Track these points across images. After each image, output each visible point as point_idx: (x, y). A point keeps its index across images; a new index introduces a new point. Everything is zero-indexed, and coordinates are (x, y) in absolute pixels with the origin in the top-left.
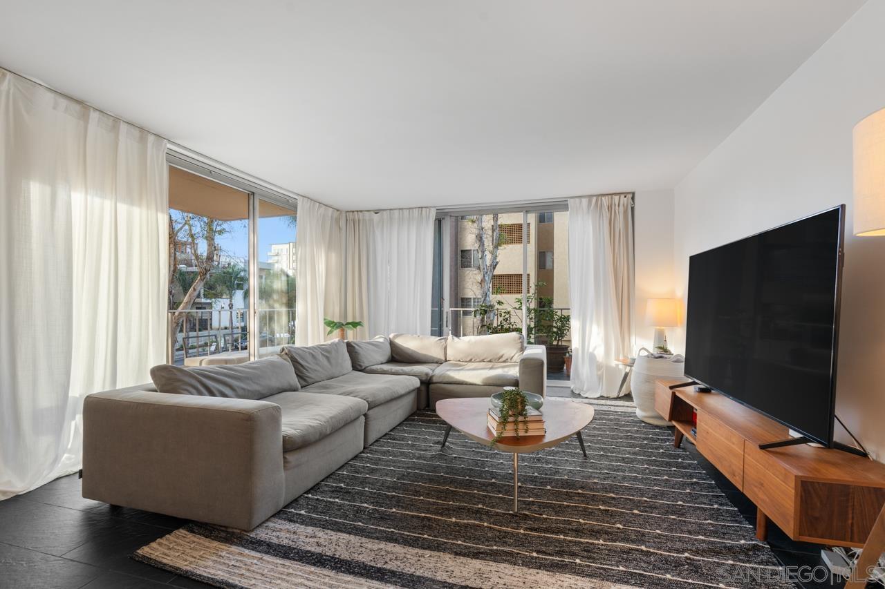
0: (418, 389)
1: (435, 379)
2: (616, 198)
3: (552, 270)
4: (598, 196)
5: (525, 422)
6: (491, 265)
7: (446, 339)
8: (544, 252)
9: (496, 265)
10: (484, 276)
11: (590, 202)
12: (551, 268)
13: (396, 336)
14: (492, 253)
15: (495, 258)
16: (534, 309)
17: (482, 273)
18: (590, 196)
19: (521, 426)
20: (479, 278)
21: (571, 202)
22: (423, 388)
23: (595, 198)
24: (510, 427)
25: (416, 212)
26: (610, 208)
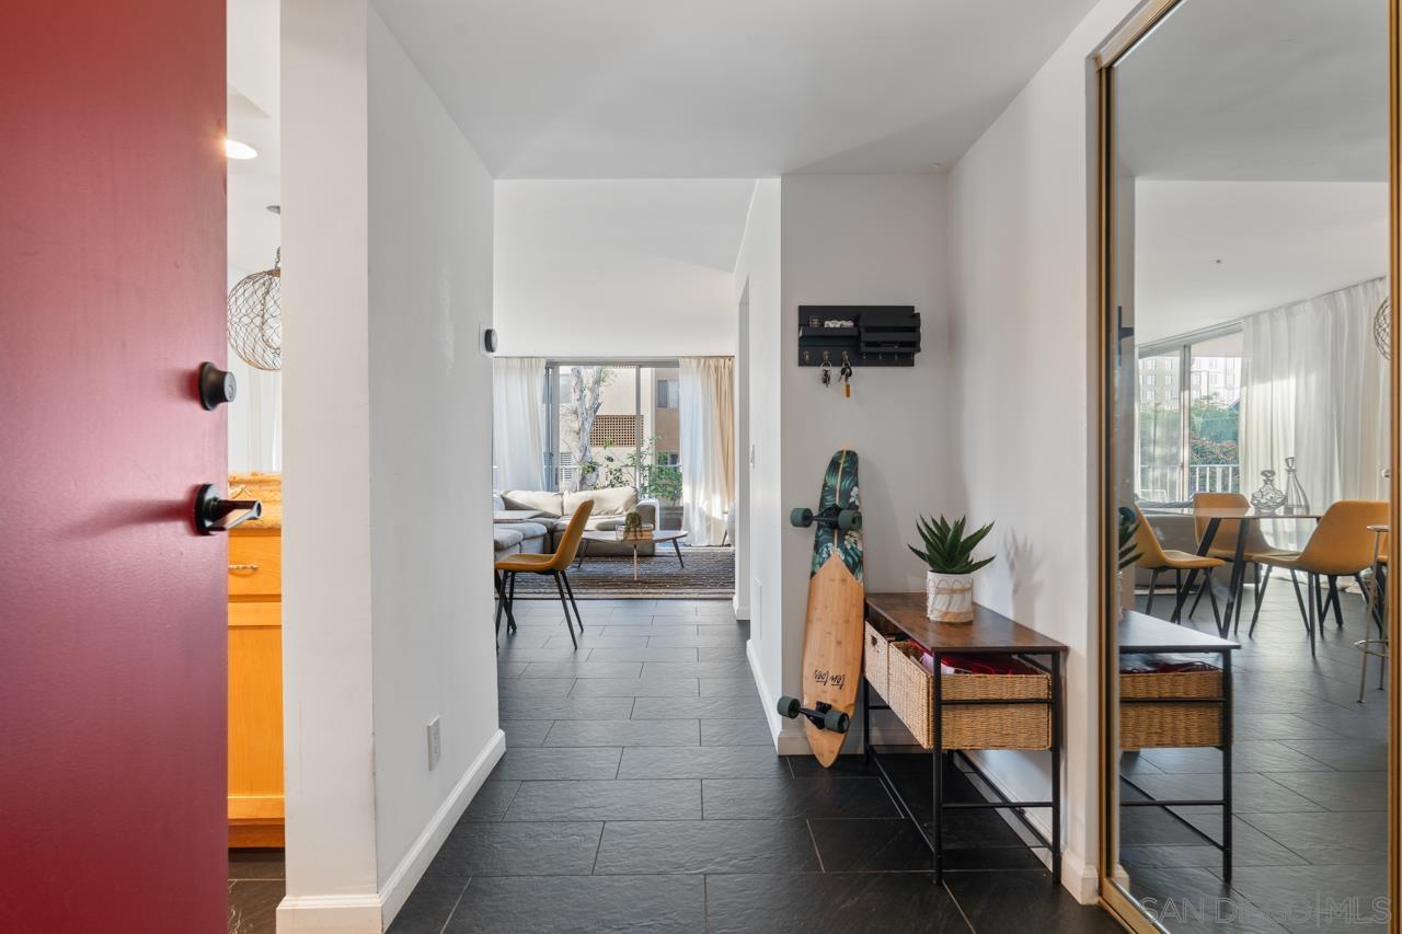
0: (544, 535)
1: (559, 528)
2: (722, 361)
3: (677, 410)
4: (706, 357)
5: (640, 531)
6: (591, 408)
7: (562, 494)
8: (666, 381)
9: (597, 408)
10: (583, 424)
11: (699, 362)
12: (676, 405)
13: (507, 492)
14: (592, 390)
15: (596, 399)
16: (650, 468)
17: (580, 419)
18: (699, 358)
19: (638, 533)
20: (576, 426)
21: (681, 361)
22: (548, 536)
23: (703, 360)
24: (631, 534)
25: (517, 363)
26: (717, 368)
